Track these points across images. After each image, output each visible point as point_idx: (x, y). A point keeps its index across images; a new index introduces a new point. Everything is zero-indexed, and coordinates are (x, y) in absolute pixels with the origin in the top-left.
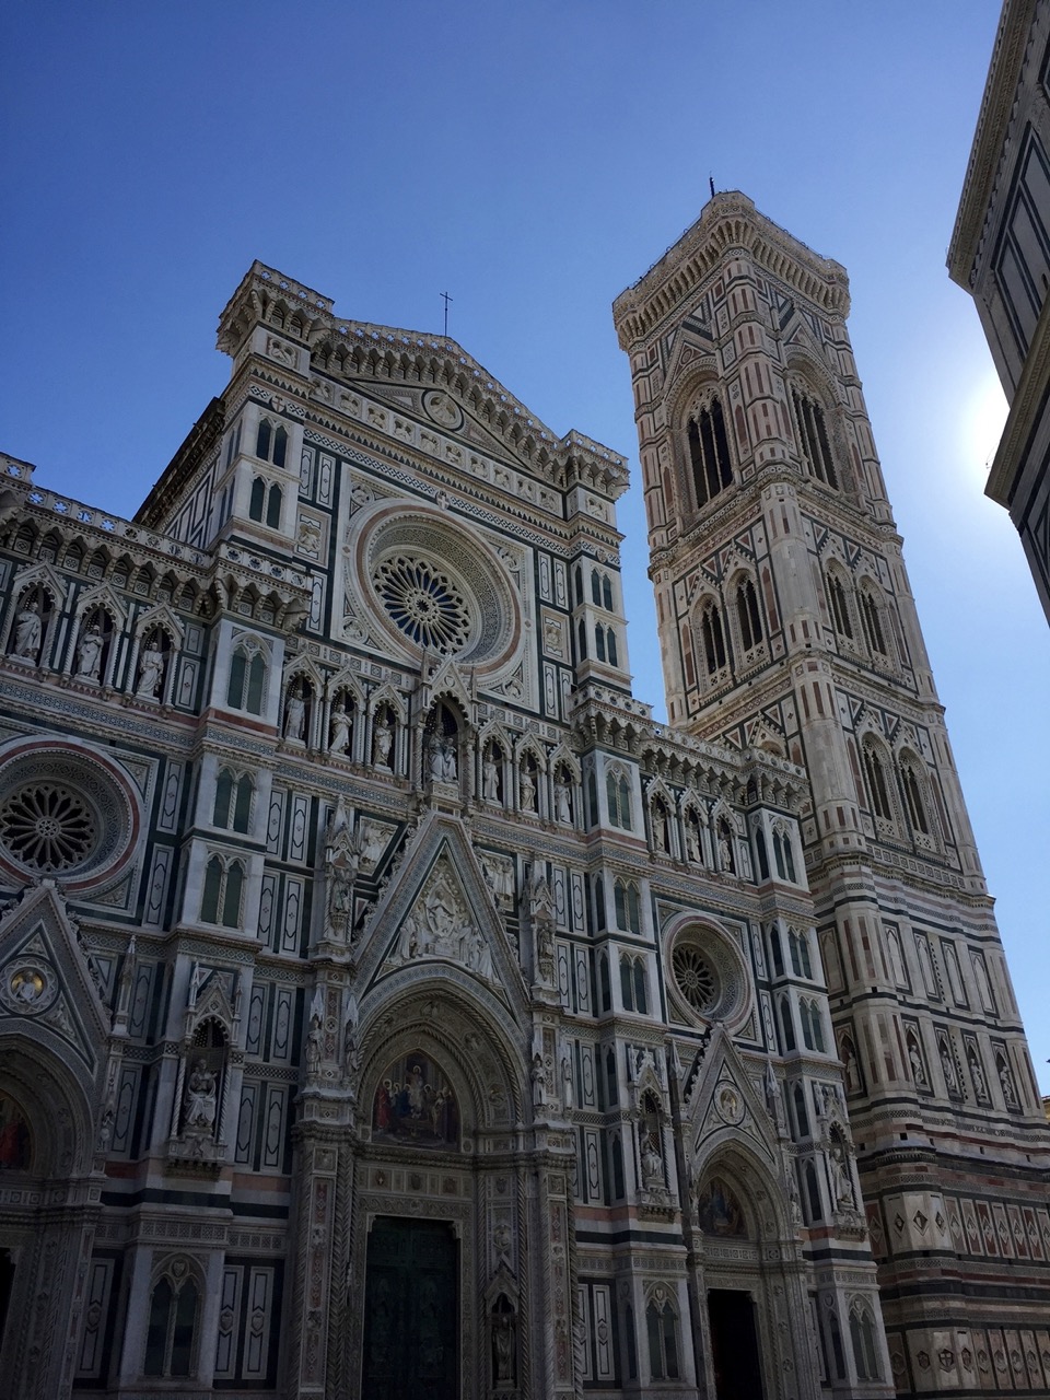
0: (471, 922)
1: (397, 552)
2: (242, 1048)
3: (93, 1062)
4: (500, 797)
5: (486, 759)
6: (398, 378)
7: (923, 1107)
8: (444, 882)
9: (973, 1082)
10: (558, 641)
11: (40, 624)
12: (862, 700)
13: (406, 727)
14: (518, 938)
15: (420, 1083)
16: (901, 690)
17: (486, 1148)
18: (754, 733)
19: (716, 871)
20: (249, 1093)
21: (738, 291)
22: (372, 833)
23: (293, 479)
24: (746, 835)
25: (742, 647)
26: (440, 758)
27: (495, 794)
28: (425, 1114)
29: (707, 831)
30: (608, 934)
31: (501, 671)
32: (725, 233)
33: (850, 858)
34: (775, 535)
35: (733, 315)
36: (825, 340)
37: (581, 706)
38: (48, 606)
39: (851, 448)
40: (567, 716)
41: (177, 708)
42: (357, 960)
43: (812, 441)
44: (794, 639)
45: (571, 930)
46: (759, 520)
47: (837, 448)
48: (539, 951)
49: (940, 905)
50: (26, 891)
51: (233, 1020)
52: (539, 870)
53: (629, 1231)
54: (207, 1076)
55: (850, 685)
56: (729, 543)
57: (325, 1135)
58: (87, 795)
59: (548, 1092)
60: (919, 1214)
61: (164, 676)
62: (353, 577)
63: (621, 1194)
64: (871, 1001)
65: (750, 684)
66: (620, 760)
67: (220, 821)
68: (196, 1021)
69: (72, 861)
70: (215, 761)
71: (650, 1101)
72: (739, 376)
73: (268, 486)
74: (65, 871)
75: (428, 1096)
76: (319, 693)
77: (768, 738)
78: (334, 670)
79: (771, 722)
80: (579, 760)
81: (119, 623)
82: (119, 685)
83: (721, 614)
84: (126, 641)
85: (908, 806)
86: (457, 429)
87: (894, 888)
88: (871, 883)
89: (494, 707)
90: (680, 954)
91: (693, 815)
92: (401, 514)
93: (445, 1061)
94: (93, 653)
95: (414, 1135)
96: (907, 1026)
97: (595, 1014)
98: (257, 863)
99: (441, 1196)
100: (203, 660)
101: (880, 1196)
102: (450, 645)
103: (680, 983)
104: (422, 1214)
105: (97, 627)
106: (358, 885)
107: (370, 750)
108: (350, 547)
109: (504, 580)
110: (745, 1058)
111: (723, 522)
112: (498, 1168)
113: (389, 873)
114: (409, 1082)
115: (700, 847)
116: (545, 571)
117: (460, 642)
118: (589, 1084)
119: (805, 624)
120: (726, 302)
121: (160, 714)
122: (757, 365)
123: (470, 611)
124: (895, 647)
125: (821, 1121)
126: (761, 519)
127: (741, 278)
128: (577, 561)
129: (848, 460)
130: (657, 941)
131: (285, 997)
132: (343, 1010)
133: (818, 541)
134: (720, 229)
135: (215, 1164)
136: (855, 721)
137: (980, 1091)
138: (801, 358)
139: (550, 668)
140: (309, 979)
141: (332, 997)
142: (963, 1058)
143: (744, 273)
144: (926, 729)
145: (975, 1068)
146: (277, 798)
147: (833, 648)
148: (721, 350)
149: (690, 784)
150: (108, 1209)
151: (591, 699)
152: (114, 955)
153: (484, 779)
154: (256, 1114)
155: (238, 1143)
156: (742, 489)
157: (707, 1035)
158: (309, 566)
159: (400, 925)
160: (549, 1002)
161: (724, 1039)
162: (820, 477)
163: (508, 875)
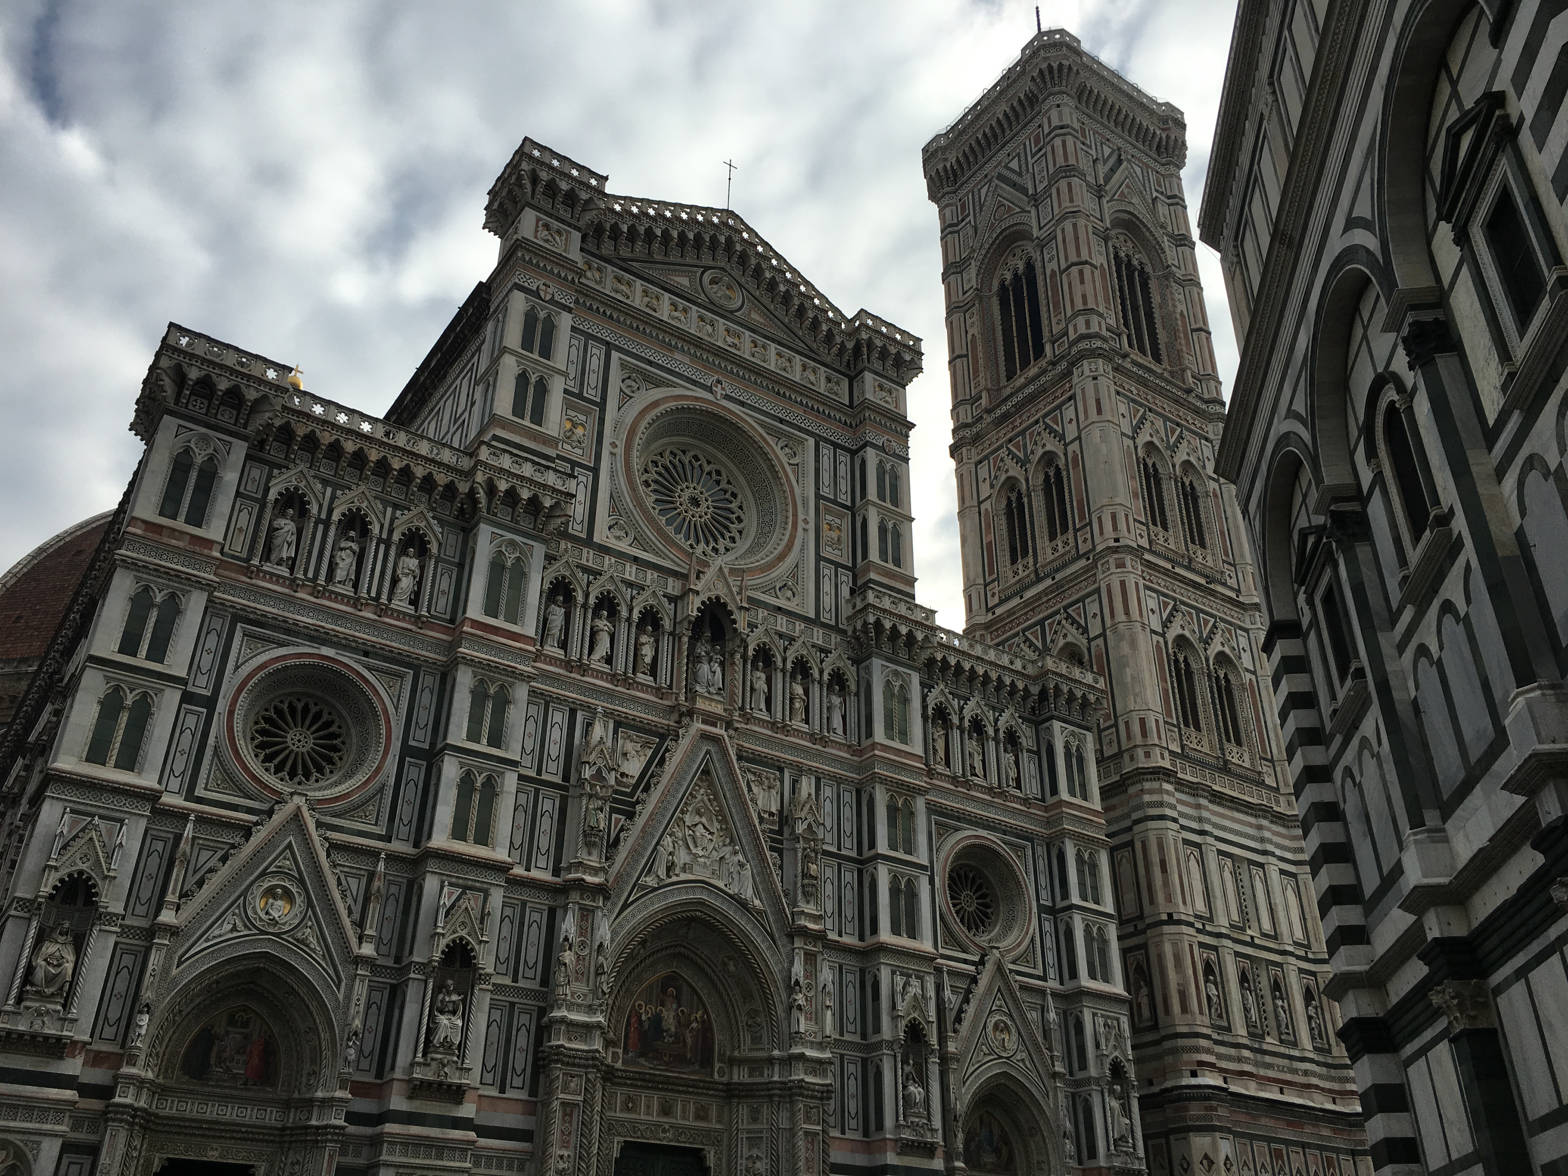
0: (732, 841)
1: (669, 444)
2: (490, 970)
3: (340, 980)
4: (769, 709)
5: (755, 667)
6: (674, 257)
7: (1217, 1042)
8: (705, 798)
9: (1277, 1016)
10: (839, 539)
11: (295, 530)
12: (1174, 599)
13: (672, 634)
14: (782, 860)
15: (674, 1006)
16: (1220, 589)
17: (740, 1076)
18: (1056, 632)
19: (1000, 786)
20: (496, 1015)
21: (1058, 142)
22: (629, 746)
23: (559, 372)
24: (1035, 749)
25: (1046, 538)
26: (705, 668)
27: (763, 706)
28: (678, 1038)
29: (992, 744)
30: (878, 854)
31: (775, 573)
32: (1047, 77)
33: (1151, 773)
34: (1086, 418)
35: (1051, 171)
36: (1155, 194)
37: (859, 611)
38: (303, 512)
39: (1178, 316)
40: (844, 621)
41: (432, 617)
42: (611, 880)
43: (1135, 309)
44: (1102, 533)
45: (839, 849)
46: (1070, 399)
47: (1162, 317)
48: (803, 871)
49: (1250, 825)
50: (276, 807)
51: (481, 942)
52: (807, 786)
53: (887, 1165)
54: (455, 997)
55: (1161, 583)
56: (1037, 422)
57: (571, 1060)
58: (339, 706)
59: (806, 1019)
60: (1206, 1157)
61: (419, 584)
62: (620, 473)
63: (880, 1126)
64: (1167, 929)
65: (1053, 579)
66: (900, 669)
67: (474, 736)
68: (443, 942)
69: (323, 774)
70: (470, 674)
71: (915, 1032)
72: (1055, 237)
73: (533, 379)
74: (317, 785)
75: (682, 1020)
76: (580, 599)
77: (1069, 639)
78: (597, 573)
79: (1074, 622)
80: (854, 668)
81: (375, 529)
82: (373, 594)
83: (1025, 500)
84: (382, 547)
85: (1220, 718)
86: (737, 311)
87: (1198, 807)
88: (1173, 801)
89: (766, 613)
90: (958, 874)
91: (977, 726)
92: (672, 404)
93: (698, 985)
94: (348, 561)
95: (666, 1059)
96: (1205, 955)
97: (862, 938)
98: (510, 781)
99: (691, 1122)
100: (461, 566)
101: (1166, 1135)
102: (721, 544)
103: (954, 905)
104: (671, 1141)
105: (352, 534)
106: (615, 801)
107: (631, 659)
108: (617, 443)
109: (781, 474)
110: (1021, 987)
111: (1032, 399)
112: (752, 1097)
113: (647, 789)
114: (662, 1005)
115: (983, 761)
116: (826, 463)
117: (733, 539)
118: (852, 1011)
119: (1114, 517)
120: (1045, 154)
121: (415, 623)
122: (1075, 225)
123: (744, 507)
124: (1218, 541)
125: (1100, 1057)
126: (1072, 398)
127: (1062, 127)
128: (861, 453)
129: (1175, 331)
130: (931, 862)
131: (536, 916)
132: (595, 931)
133: (1134, 423)
134: (1041, 72)
135: (459, 1086)
136: (1166, 624)
137: (1284, 1026)
138: (1126, 216)
139: (827, 571)
140: (560, 901)
141: (583, 918)
142: (1267, 992)
143: (1066, 121)
144: (1247, 631)
145: (1280, 1003)
146: (533, 710)
147: (1144, 543)
148: (1037, 207)
149: (976, 693)
150: (352, 1129)
151: (869, 604)
152: (363, 873)
153: (752, 689)
154: (503, 1037)
155: (484, 1064)
156: (1053, 364)
157: (982, 962)
158: (574, 464)
159: (658, 843)
160: (811, 926)
161: (999, 967)
162: (1142, 350)
163: (774, 792)
